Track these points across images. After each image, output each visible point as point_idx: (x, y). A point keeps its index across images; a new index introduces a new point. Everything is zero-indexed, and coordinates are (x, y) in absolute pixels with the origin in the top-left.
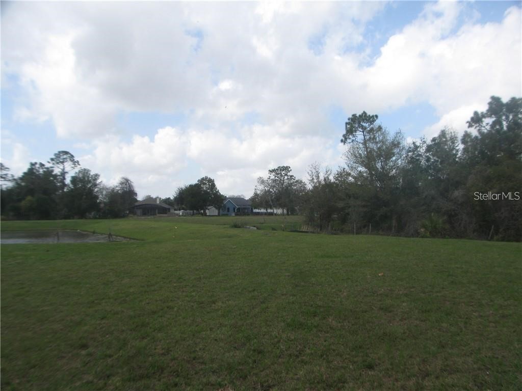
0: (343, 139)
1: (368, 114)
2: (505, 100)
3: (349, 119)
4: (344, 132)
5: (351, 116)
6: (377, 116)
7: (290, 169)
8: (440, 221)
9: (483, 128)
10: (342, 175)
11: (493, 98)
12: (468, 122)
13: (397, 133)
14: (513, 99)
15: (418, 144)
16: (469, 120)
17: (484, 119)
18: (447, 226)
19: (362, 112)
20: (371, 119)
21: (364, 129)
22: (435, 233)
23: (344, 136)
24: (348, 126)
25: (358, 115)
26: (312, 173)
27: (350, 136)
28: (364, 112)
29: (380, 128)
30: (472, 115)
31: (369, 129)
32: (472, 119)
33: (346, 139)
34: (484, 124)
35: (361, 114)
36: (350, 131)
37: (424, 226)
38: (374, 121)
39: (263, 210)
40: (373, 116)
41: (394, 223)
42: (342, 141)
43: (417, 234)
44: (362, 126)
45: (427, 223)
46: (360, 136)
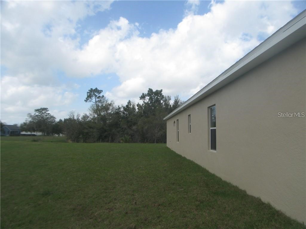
0: (86, 100)
1: (98, 89)
2: (154, 90)
3: (89, 90)
4: (86, 97)
5: (90, 89)
6: (102, 91)
7: (48, 110)
8: (128, 138)
9: (145, 101)
10: (85, 117)
11: (150, 89)
12: (140, 97)
13: (112, 101)
14: (157, 91)
15: (120, 107)
16: (140, 96)
17: (146, 97)
18: (131, 140)
19: (95, 88)
20: (100, 92)
21: (96, 96)
22: (126, 141)
23: (86, 98)
24: (88, 94)
25: (93, 89)
26: (71, 115)
27: (90, 99)
28: (96, 88)
29: (103, 96)
30: (142, 94)
31: (98, 96)
32: (142, 96)
33: (87, 100)
34: (146, 99)
35: (95, 89)
36: (89, 97)
37: (122, 140)
38: (100, 93)
39: (29, 133)
40: (100, 90)
41: (110, 138)
42: (85, 100)
43: (119, 142)
44: (95, 95)
45: (124, 138)
46: (94, 99)
